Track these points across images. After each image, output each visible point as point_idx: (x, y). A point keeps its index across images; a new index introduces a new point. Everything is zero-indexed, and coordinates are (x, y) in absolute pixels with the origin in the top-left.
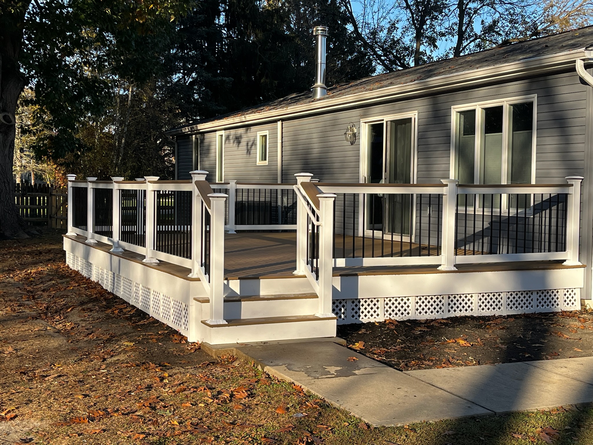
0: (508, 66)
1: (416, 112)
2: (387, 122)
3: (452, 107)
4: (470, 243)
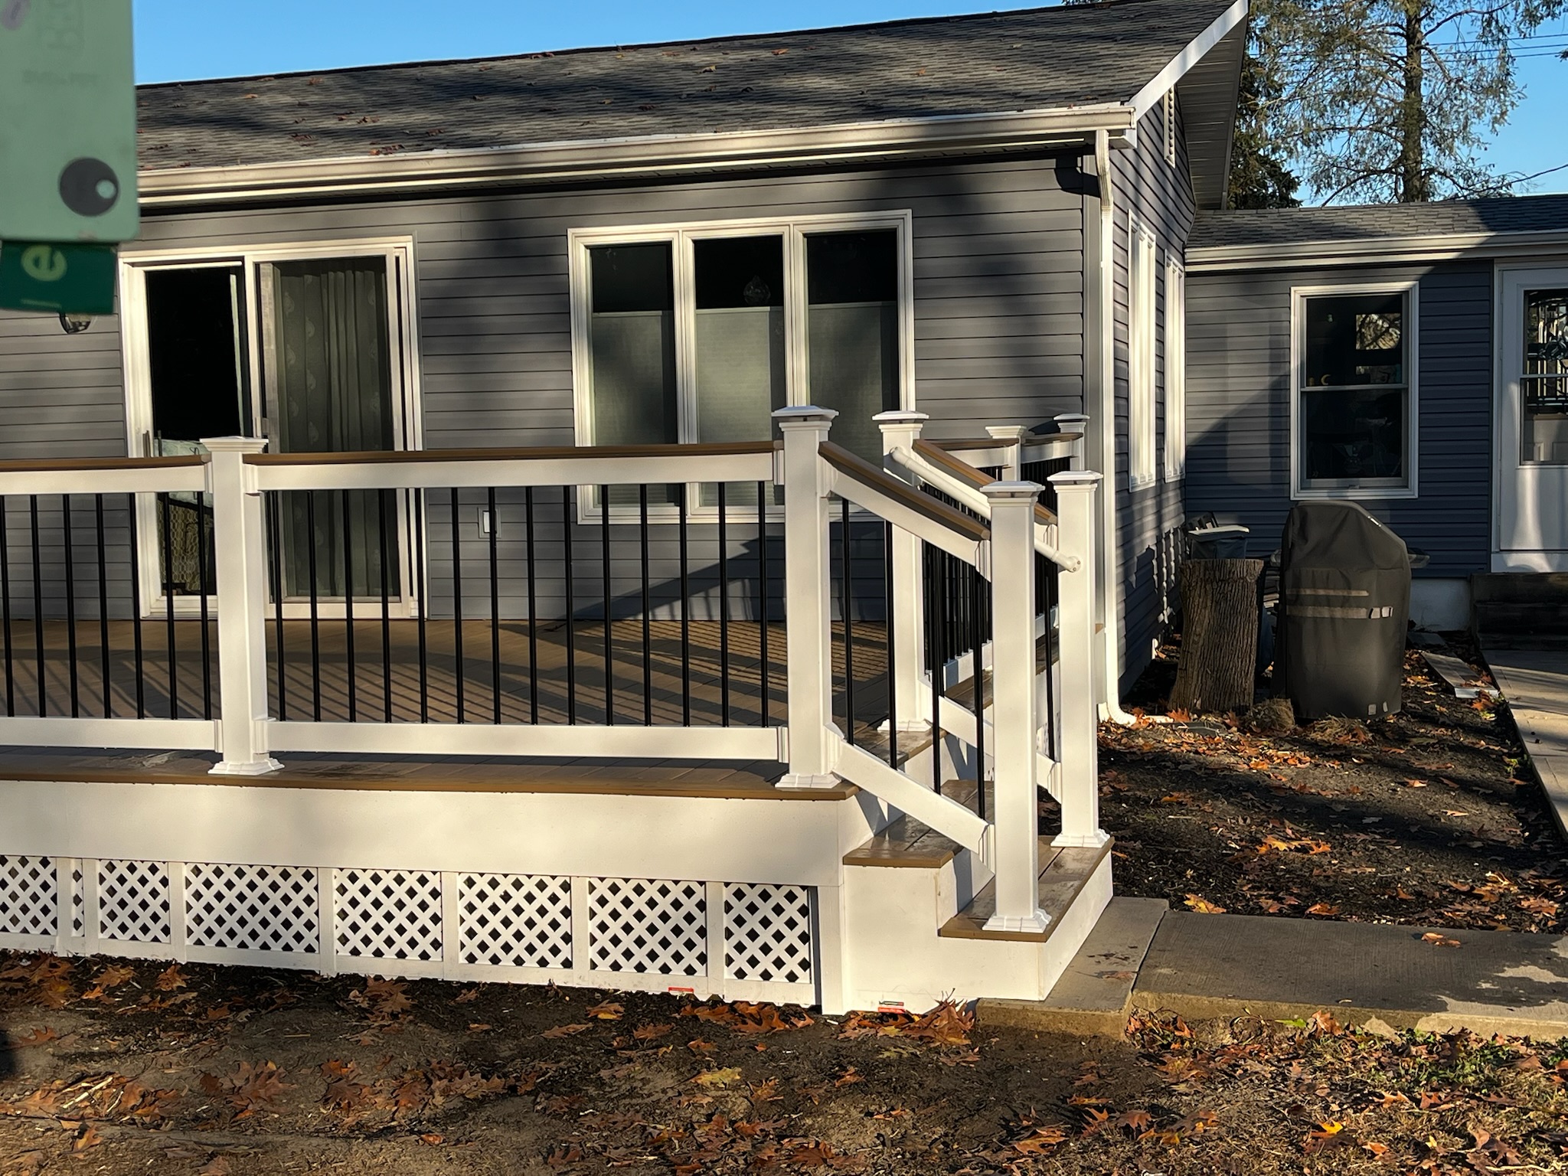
0: (855, 133)
1: (408, 242)
2: (257, 266)
3: (570, 231)
4: (668, 600)
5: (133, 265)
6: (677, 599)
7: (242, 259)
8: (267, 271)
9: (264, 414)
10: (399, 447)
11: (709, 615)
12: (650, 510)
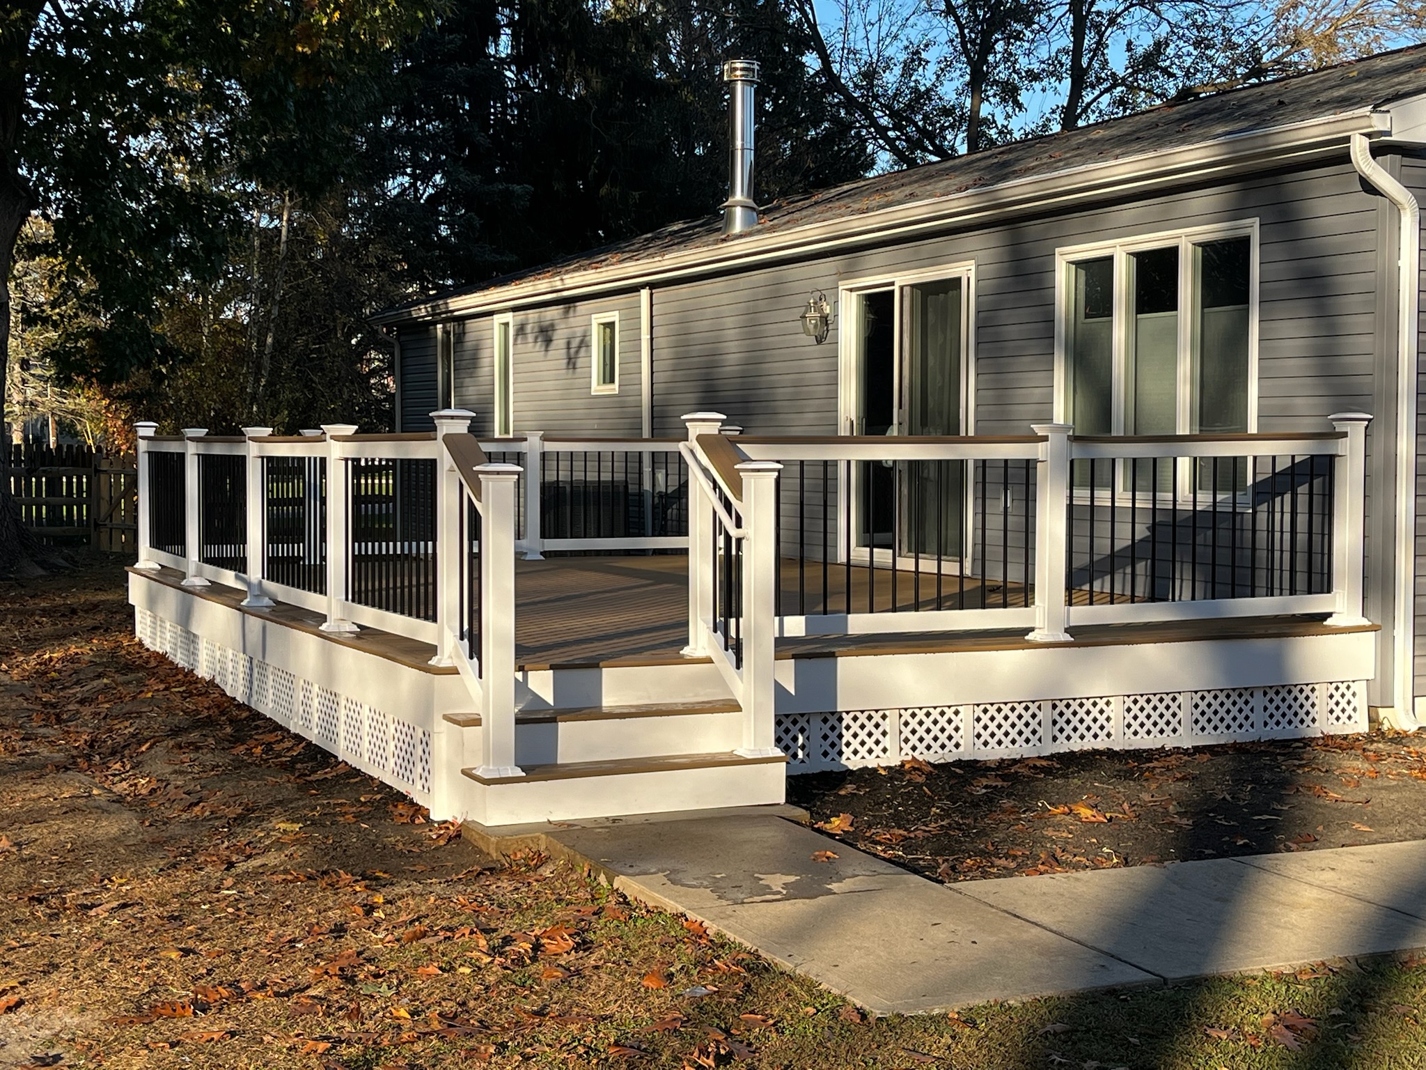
0: (1190, 152)
1: (971, 264)
2: (902, 288)
3: (1057, 250)
4: (1102, 575)
5: (851, 290)
6: (1106, 573)
7: (892, 284)
8: (907, 290)
9: (900, 407)
10: (963, 433)
11: (1123, 590)
12: (1096, 493)
